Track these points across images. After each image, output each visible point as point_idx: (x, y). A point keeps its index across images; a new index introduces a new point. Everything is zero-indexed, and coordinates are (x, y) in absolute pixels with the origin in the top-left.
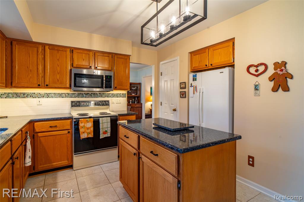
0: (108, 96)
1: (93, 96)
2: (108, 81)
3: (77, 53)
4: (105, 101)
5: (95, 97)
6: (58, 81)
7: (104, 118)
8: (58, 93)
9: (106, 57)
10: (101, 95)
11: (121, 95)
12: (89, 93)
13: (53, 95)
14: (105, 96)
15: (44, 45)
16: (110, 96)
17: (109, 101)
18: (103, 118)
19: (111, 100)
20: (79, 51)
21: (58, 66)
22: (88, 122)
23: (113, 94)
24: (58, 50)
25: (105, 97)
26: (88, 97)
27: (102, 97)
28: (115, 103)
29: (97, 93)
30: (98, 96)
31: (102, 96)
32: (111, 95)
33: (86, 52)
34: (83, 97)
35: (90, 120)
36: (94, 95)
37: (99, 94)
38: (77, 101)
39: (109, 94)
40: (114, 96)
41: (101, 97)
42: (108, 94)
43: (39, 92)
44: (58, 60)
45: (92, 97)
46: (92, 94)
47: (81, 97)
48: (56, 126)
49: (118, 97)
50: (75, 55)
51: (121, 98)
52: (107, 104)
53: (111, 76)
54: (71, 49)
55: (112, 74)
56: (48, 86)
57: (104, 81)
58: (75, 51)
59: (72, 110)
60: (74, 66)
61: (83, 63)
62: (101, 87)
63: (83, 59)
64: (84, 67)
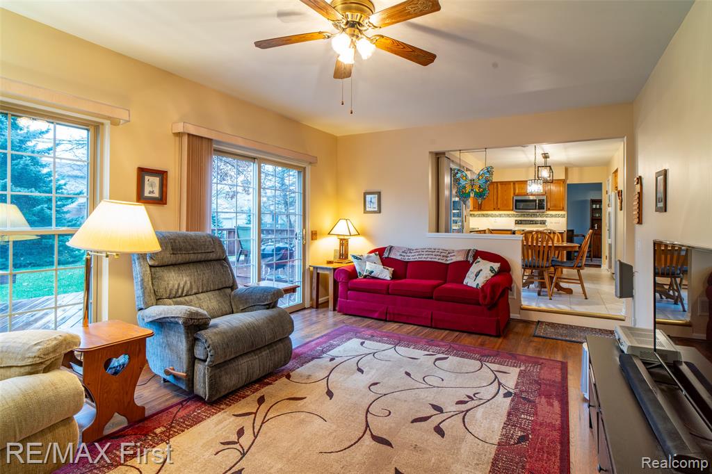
0: (546, 216)
1: (533, 216)
2: (541, 204)
3: (518, 184)
4: (542, 221)
5: (535, 217)
6: (506, 205)
10: (540, 215)
11: (560, 215)
12: (529, 214)
15: (496, 182)
16: (549, 216)
17: (545, 220)
19: (548, 220)
21: (506, 195)
24: (506, 185)
25: (543, 217)
26: (529, 217)
28: (553, 222)
29: (537, 214)
30: (537, 216)
38: (519, 220)
39: (548, 214)
40: (552, 216)
41: (540, 217)
42: (546, 214)
44: (506, 191)
50: (517, 186)
51: (560, 218)
52: (543, 223)
53: (543, 200)
54: (514, 183)
55: (545, 198)
56: (499, 209)
57: (537, 204)
58: (516, 183)
59: (515, 227)
60: (516, 194)
61: (522, 191)
62: (535, 209)
63: (522, 189)
64: (523, 194)
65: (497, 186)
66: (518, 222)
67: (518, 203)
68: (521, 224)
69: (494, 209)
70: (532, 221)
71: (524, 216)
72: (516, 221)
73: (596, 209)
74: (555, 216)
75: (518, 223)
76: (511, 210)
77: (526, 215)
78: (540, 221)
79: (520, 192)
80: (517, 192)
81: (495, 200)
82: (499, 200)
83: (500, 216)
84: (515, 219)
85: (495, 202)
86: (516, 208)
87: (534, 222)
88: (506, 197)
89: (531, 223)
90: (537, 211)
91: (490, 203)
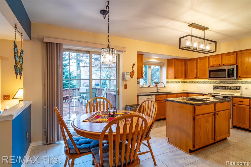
0: (242, 83)
1: (229, 83)
2: (231, 72)
4: (237, 87)
5: (231, 84)
6: (203, 75)
9: (232, 56)
10: (236, 82)
12: (226, 81)
13: (206, 82)
14: (239, 83)
15: (197, 58)
16: (244, 83)
17: (240, 86)
20: (213, 57)
21: (203, 67)
23: (246, 81)
24: (203, 59)
26: (226, 84)
28: (249, 89)
29: (232, 81)
33: (217, 56)
34: (222, 84)
37: (234, 81)
38: (217, 86)
39: (243, 81)
40: (247, 83)
41: (236, 84)
43: (200, 81)
44: (203, 64)
46: (228, 81)
52: (238, 89)
53: (233, 69)
54: (209, 57)
55: (234, 67)
57: (227, 73)
58: (211, 57)
59: (213, 91)
60: (211, 66)
61: (216, 63)
62: (226, 77)
63: (216, 61)
64: (217, 65)
65: (197, 61)
66: (215, 88)
67: (211, 76)
68: (218, 88)
71: (221, 82)
72: (214, 86)
76: (207, 78)
77: (223, 82)
78: (235, 87)
79: (214, 64)
80: (211, 64)
81: (196, 71)
82: (198, 71)
83: (204, 82)
84: (212, 85)
85: (196, 73)
86: (210, 77)
87: (229, 88)
88: (203, 69)
89: (226, 88)
90: (227, 78)
91: (193, 73)
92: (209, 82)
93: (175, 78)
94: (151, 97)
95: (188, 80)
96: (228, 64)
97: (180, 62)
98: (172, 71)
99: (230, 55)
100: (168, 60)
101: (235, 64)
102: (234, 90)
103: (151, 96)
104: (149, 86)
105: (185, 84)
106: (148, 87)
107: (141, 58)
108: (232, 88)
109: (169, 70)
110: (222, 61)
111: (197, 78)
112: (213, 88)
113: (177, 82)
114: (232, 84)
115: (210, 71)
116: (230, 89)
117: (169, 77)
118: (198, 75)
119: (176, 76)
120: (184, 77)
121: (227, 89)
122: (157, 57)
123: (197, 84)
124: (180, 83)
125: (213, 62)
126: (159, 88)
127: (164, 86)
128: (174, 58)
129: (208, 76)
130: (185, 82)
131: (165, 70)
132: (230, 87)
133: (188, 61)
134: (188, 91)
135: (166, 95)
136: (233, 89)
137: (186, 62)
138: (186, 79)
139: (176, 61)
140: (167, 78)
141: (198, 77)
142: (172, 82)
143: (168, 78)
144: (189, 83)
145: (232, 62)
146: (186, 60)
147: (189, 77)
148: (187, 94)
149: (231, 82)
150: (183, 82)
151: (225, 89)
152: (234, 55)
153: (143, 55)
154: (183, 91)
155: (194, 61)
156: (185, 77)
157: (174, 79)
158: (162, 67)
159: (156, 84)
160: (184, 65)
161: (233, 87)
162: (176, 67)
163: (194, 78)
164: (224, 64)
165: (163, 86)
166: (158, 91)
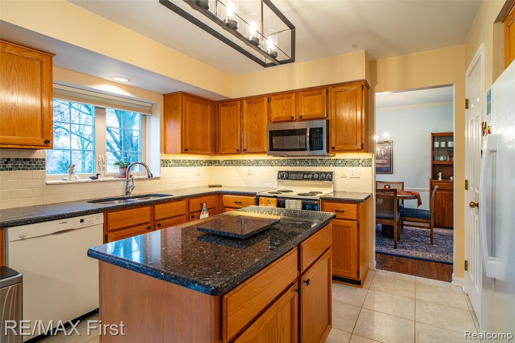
0: (335, 164)
1: (310, 164)
2: (317, 138)
3: (276, 100)
4: (326, 173)
5: (313, 166)
6: (256, 143)
7: (292, 200)
8: (267, 159)
9: (317, 96)
10: (323, 162)
11: (360, 161)
12: (304, 160)
13: (262, 162)
14: (330, 164)
15: (241, 100)
16: (339, 164)
17: (332, 172)
18: (290, 200)
19: (337, 171)
20: (278, 97)
21: (256, 123)
22: (270, 203)
23: (343, 160)
24: (255, 103)
25: (329, 166)
26: (304, 166)
27: (325, 166)
28: (348, 177)
29: (316, 159)
30: (318, 164)
31: (324, 164)
32: (340, 162)
33: (286, 96)
34: (296, 166)
35: (272, 201)
36: (311, 162)
37: (320, 160)
38: (285, 171)
39: (337, 160)
40: (345, 163)
41: (323, 166)
42: (334, 159)
43: (249, 159)
44: (255, 115)
45: (309, 166)
46: (308, 160)
47: (294, 166)
48: (240, 202)
49: (353, 166)
50: (274, 104)
51: (360, 168)
52: (328, 177)
53: (321, 129)
54: (269, 97)
55: (322, 124)
56: (245, 152)
57: (308, 139)
58: (273, 98)
59: (279, 184)
60: (273, 120)
61: (284, 114)
62: (305, 150)
63: (284, 108)
64: (285, 119)
65: (242, 106)
66: (284, 176)
67: (274, 148)
68: (287, 178)
69: (239, 152)
70: (308, 173)
71: (294, 163)
72: (280, 172)
73: (440, 148)
74: (351, 163)
75: (282, 178)
76: (264, 153)
77: (298, 162)
78: (321, 173)
79: (280, 115)
80: (274, 115)
81: (239, 134)
82: (245, 133)
83: (257, 163)
84: (276, 169)
85: (239, 138)
86: (272, 149)
87: (311, 175)
88: (256, 127)
89: (305, 176)
90: (307, 153)
91: (232, 139)
92: (269, 163)
93: (185, 150)
94: (82, 221)
95: (221, 158)
96: (309, 117)
97: (198, 105)
98: (175, 131)
99: (313, 95)
100: (164, 95)
101: (323, 116)
102: (321, 180)
103: (81, 218)
104: (93, 178)
105: (214, 167)
106: (87, 182)
107: (38, 63)
108: (316, 176)
109: (167, 125)
110: (297, 109)
111: (241, 152)
112: (278, 178)
113: (192, 163)
114: (316, 167)
115: (272, 134)
116: (313, 179)
117: (168, 149)
118: (245, 144)
119: (188, 146)
120: (210, 150)
121: (308, 179)
122: (123, 80)
123: (242, 168)
124: (201, 165)
125: (278, 111)
126: (130, 183)
127: (149, 177)
128: (182, 92)
129: (266, 147)
130: (215, 162)
131: (155, 124)
132: (313, 174)
133: (220, 105)
134: (221, 186)
135: (149, 207)
136: (317, 179)
137: (216, 108)
138: (216, 154)
139: (187, 102)
140: (161, 152)
141: (244, 150)
142: (178, 163)
143: (164, 150)
144: (223, 164)
145: (317, 112)
146: (215, 102)
147: (223, 149)
148: (217, 196)
149: (314, 163)
150: (210, 163)
151: (303, 179)
152: (321, 94)
153: (50, 55)
154: (210, 187)
155: (235, 107)
156: (213, 147)
157: (182, 153)
158: (148, 117)
159: (124, 170)
160: (211, 117)
161: (318, 173)
162: (188, 119)
163: (236, 152)
164: (301, 117)
165: (146, 177)
166: (128, 193)
